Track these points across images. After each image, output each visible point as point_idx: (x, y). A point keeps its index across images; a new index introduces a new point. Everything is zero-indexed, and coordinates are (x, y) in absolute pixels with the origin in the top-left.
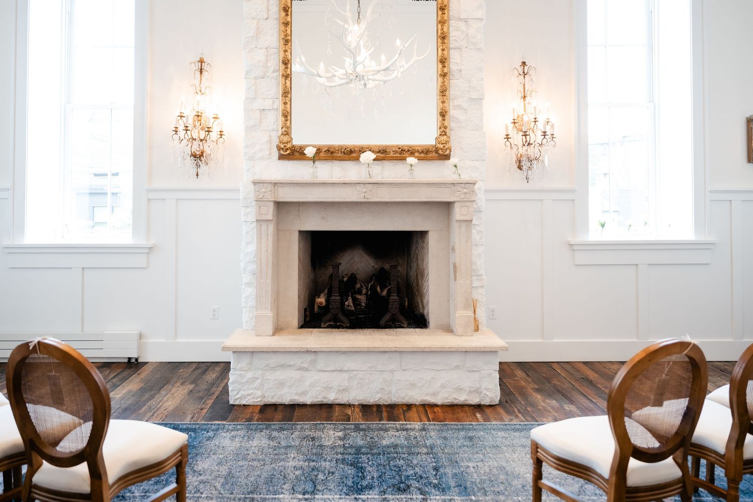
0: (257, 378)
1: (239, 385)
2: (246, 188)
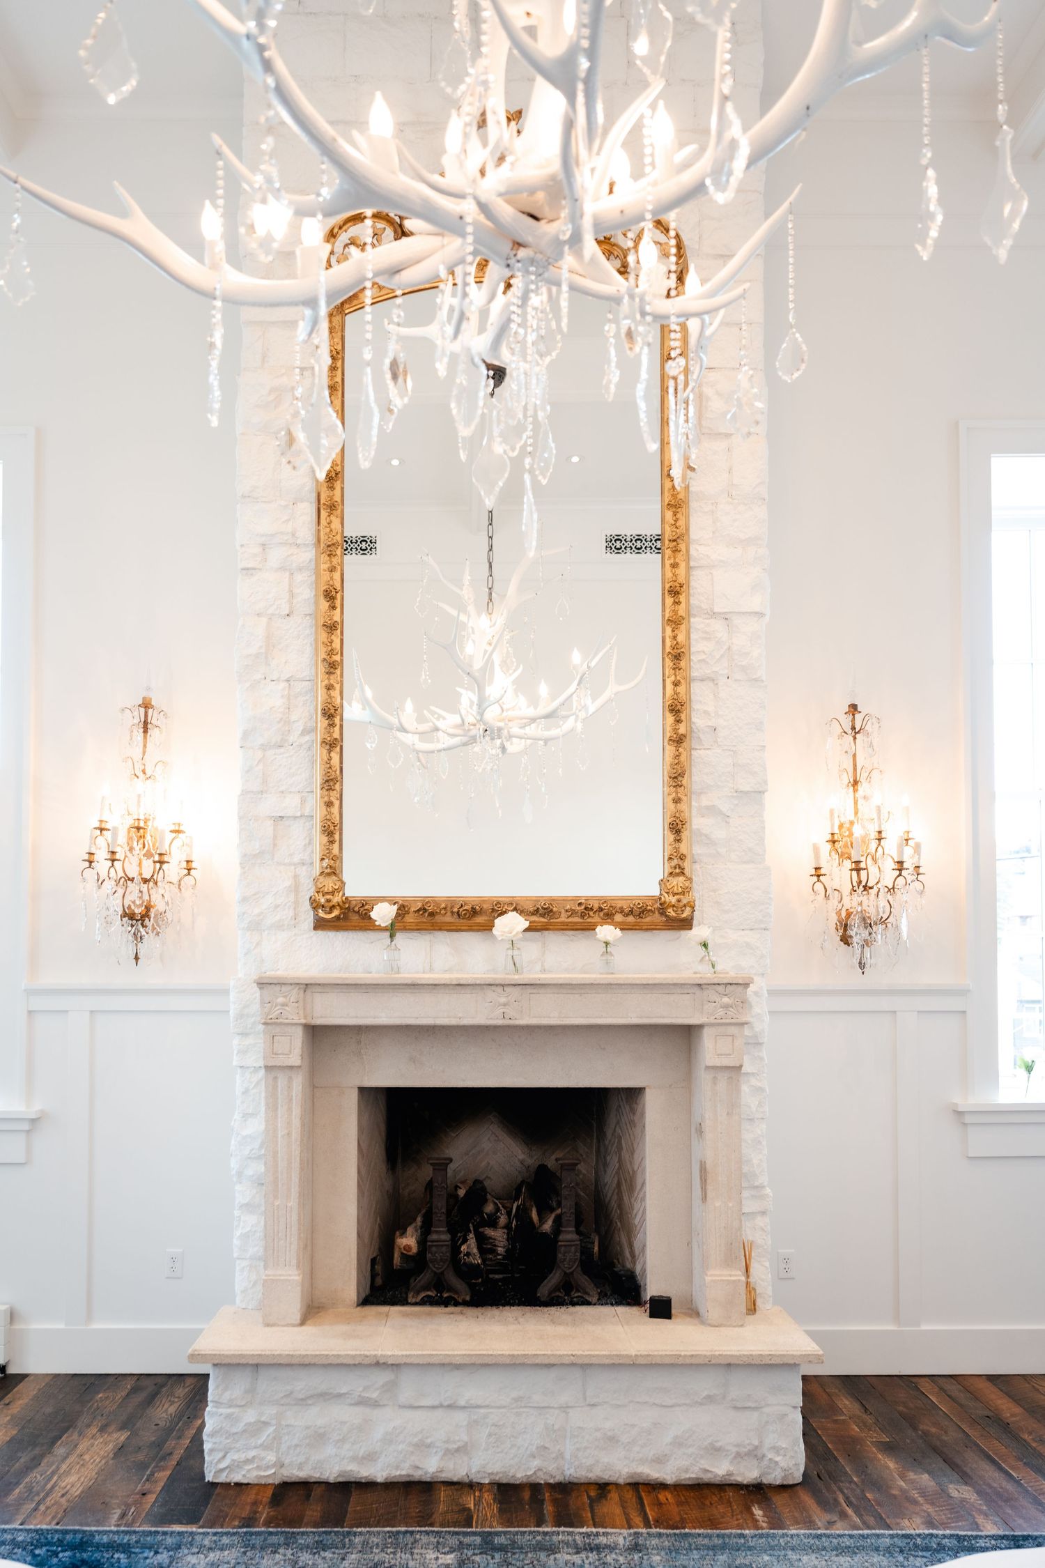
0: (265, 1424)
1: (226, 1439)
2: (244, 991)
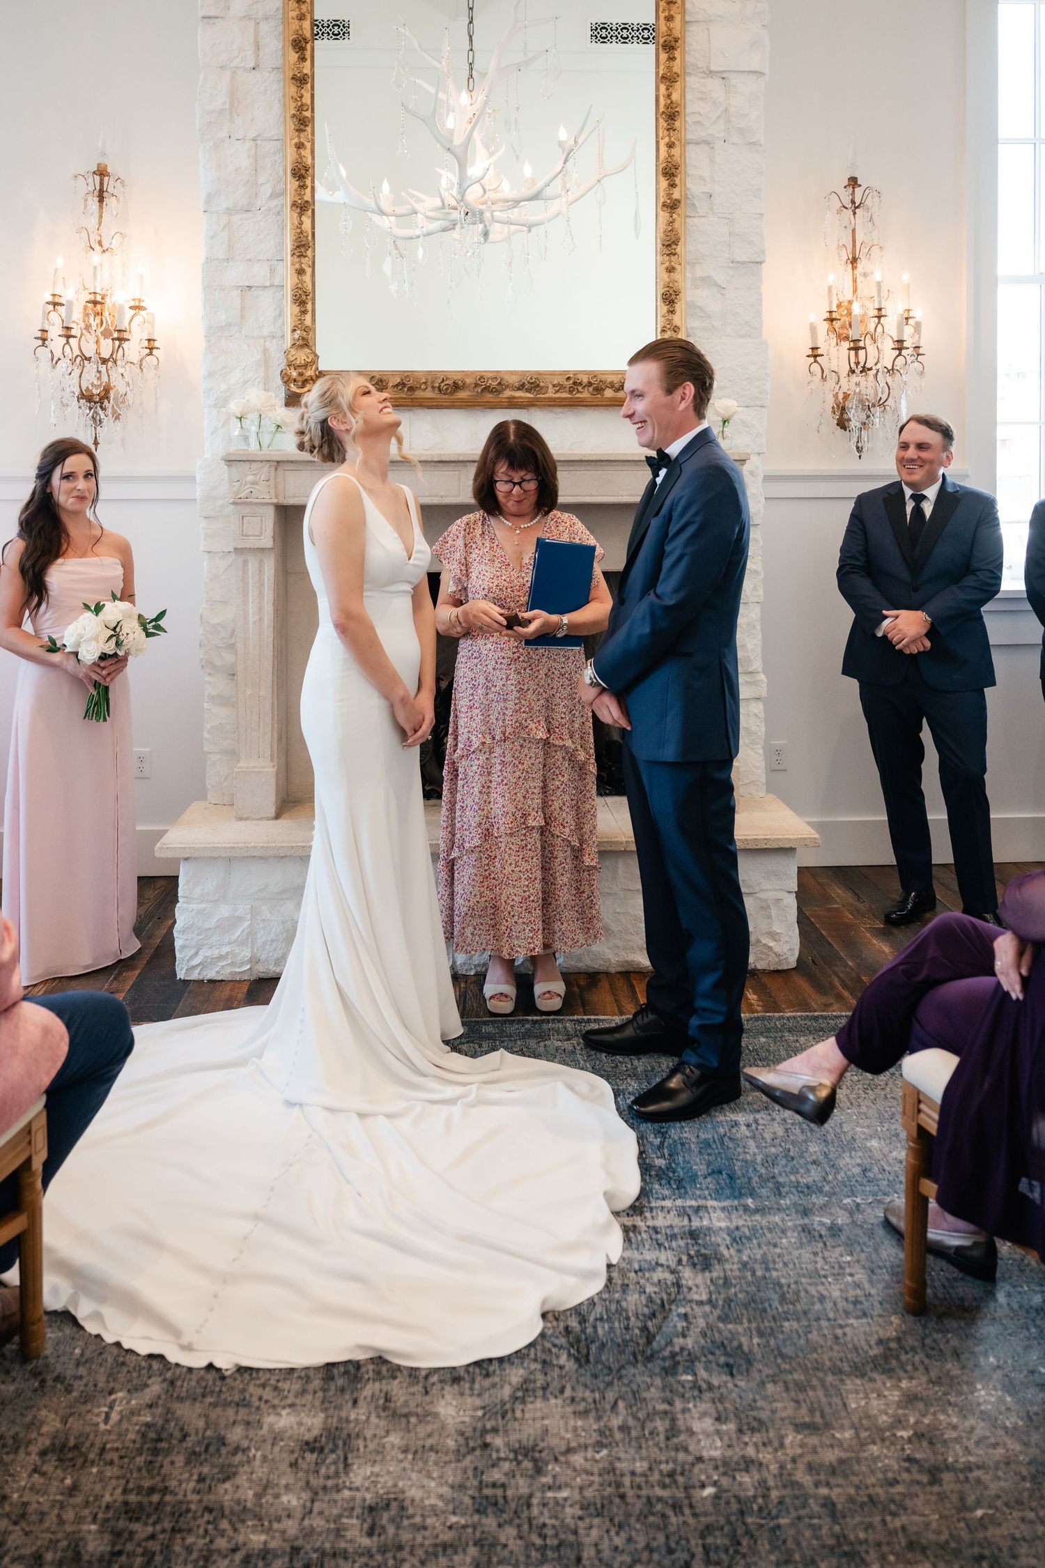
0: (240, 919)
1: (198, 935)
2: (211, 472)
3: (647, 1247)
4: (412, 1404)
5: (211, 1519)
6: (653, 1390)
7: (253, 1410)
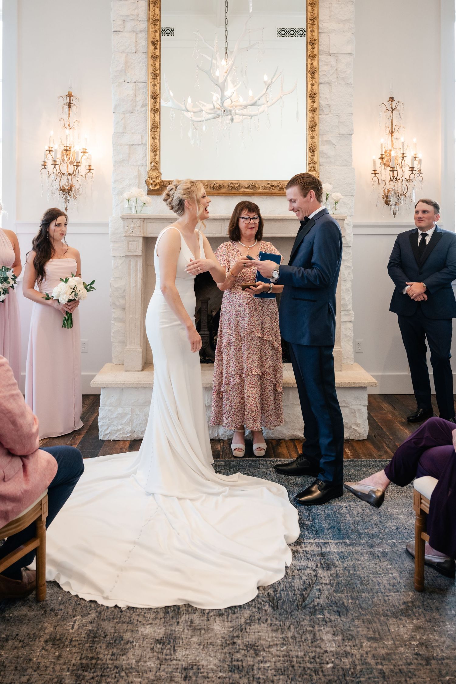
0: (126, 414)
1: (109, 420)
2: (116, 223)
3: (303, 559)
4: (202, 624)
5: (118, 671)
6: (305, 621)
7: (134, 625)
